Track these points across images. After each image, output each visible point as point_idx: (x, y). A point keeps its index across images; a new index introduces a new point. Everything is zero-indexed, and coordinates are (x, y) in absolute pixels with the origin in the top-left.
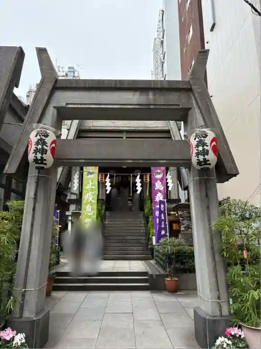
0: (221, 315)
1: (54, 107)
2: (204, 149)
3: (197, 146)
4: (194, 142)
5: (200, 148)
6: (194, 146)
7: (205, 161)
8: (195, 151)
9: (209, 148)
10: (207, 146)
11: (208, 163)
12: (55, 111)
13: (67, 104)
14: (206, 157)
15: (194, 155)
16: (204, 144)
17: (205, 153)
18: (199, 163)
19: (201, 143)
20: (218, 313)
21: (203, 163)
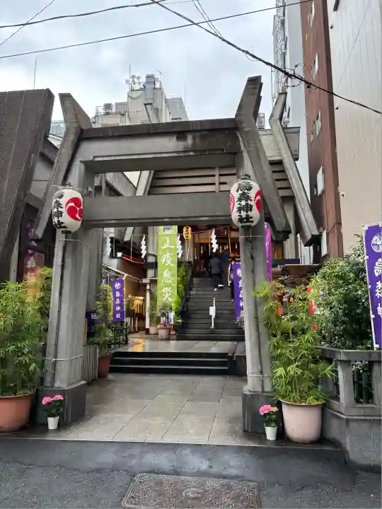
0: (263, 392)
1: (81, 162)
2: (247, 204)
3: (240, 200)
4: (235, 194)
5: (243, 203)
6: (236, 200)
7: (248, 218)
8: (237, 205)
9: (253, 203)
10: (251, 200)
11: (251, 220)
12: (83, 167)
13: (95, 157)
14: (249, 213)
15: (235, 210)
16: (248, 198)
17: (248, 208)
18: (241, 220)
19: (244, 196)
20: (259, 389)
21: (245, 220)
